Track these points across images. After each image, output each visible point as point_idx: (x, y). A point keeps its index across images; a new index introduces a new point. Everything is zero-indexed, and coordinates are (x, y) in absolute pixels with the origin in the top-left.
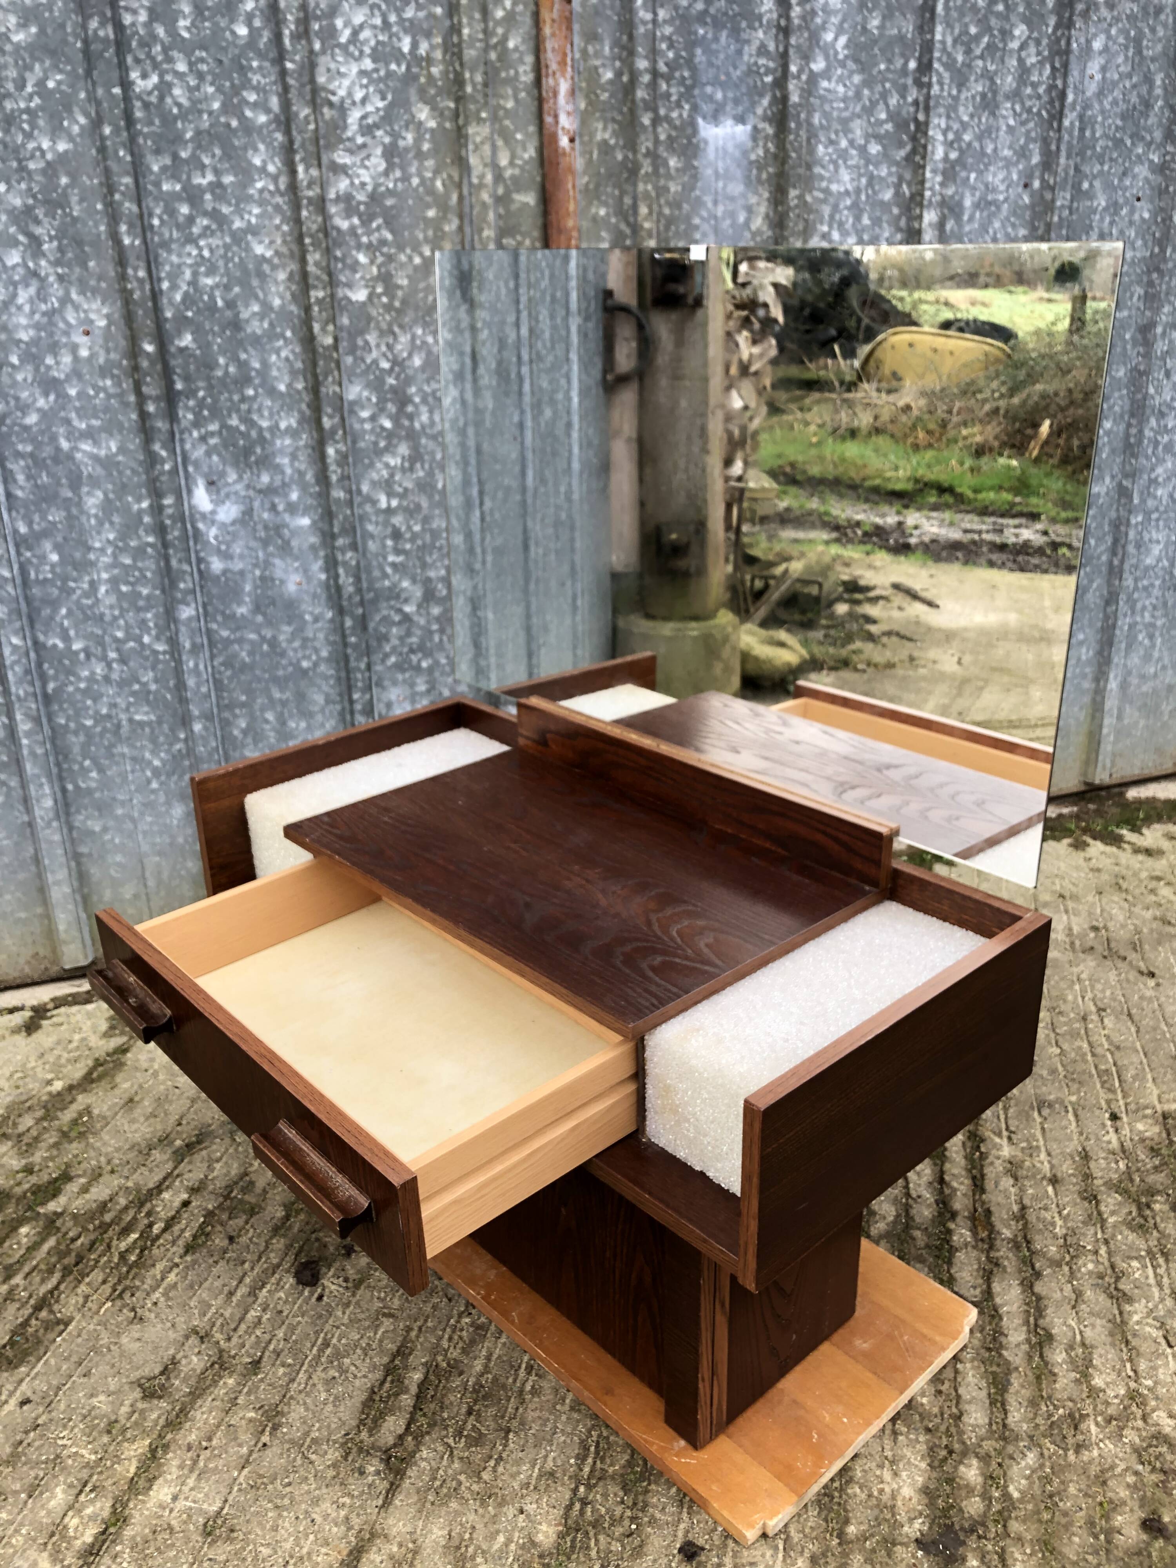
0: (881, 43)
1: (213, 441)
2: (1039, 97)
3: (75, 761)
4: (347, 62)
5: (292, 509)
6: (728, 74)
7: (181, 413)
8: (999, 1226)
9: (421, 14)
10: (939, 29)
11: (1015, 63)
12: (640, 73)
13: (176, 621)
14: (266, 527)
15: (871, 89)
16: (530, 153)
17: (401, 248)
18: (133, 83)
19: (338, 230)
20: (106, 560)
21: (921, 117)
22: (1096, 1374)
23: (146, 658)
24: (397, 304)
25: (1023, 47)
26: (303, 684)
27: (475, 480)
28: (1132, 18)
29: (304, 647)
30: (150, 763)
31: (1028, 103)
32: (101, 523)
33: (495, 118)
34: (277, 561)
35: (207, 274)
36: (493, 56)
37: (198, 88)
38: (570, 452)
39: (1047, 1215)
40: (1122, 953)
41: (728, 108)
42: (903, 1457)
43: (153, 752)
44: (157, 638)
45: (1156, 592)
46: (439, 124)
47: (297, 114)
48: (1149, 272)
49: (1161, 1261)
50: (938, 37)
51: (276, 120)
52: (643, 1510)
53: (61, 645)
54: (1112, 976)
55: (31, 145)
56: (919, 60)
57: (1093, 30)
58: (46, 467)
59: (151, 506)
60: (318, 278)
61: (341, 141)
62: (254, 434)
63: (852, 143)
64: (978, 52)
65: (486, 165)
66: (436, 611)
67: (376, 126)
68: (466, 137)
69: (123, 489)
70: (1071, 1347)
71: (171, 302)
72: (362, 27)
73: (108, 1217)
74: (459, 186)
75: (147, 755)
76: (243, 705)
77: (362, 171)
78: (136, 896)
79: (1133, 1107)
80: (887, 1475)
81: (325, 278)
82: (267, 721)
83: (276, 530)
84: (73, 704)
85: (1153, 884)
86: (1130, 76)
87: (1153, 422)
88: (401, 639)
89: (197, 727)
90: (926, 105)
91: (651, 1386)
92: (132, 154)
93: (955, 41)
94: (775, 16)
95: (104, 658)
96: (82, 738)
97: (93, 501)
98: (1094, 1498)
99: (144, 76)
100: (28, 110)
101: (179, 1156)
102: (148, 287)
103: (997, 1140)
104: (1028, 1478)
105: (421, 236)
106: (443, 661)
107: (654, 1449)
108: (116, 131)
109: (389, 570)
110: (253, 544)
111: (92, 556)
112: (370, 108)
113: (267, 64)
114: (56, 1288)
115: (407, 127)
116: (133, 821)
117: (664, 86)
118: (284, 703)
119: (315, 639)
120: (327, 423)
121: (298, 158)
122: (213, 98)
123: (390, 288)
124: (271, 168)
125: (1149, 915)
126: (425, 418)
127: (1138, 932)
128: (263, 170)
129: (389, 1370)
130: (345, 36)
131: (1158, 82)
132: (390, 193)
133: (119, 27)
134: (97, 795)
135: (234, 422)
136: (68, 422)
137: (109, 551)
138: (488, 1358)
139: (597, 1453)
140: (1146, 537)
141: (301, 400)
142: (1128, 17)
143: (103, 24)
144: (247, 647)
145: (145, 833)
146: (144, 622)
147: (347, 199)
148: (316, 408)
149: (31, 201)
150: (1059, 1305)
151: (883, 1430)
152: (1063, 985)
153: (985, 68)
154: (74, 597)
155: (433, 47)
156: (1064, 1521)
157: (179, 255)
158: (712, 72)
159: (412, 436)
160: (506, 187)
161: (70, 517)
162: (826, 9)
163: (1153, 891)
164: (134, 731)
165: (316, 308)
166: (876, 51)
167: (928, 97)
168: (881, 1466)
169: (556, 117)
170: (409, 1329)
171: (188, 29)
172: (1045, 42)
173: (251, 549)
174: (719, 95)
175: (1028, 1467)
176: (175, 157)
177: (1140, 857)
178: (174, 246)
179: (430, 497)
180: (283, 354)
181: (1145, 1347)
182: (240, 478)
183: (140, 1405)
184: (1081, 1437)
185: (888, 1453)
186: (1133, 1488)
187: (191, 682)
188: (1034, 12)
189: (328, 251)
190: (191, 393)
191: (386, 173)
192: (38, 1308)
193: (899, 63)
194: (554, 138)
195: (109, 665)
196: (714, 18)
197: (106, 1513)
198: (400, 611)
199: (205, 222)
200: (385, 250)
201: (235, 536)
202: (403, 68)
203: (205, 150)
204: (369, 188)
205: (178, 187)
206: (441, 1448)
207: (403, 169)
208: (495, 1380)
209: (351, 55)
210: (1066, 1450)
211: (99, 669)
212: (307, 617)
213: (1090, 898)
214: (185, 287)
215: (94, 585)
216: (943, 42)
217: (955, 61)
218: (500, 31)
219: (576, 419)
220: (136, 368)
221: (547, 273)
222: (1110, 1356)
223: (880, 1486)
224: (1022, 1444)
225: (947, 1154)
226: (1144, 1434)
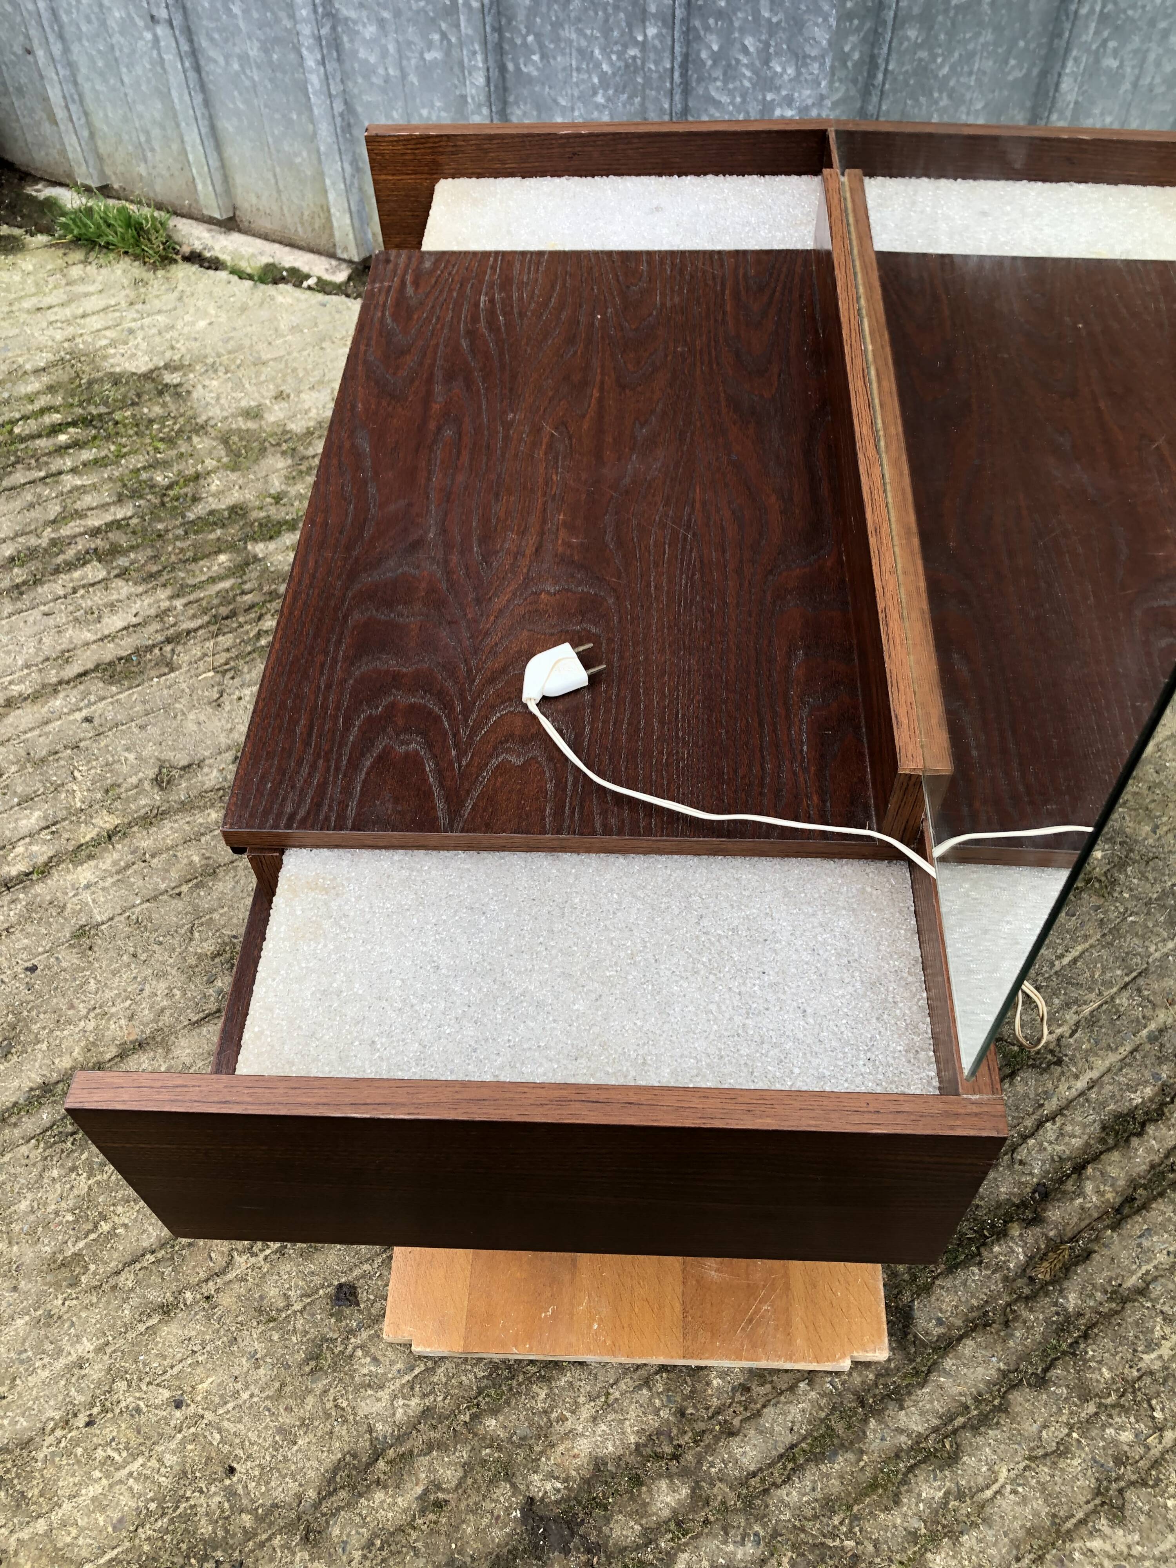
3: (518, 32)
42: (624, 1411)
70: (960, 1495)
76: (720, 14)
80: (586, 1412)
82: (745, 50)
114: (196, 630)
151: (639, 1368)
168: (592, 1398)
183: (147, 785)
185: (615, 1395)
192: (168, 641)
197: (42, 859)
222: (993, 1551)
223: (568, 1415)
224: (757, 1528)
225: (1135, 1142)
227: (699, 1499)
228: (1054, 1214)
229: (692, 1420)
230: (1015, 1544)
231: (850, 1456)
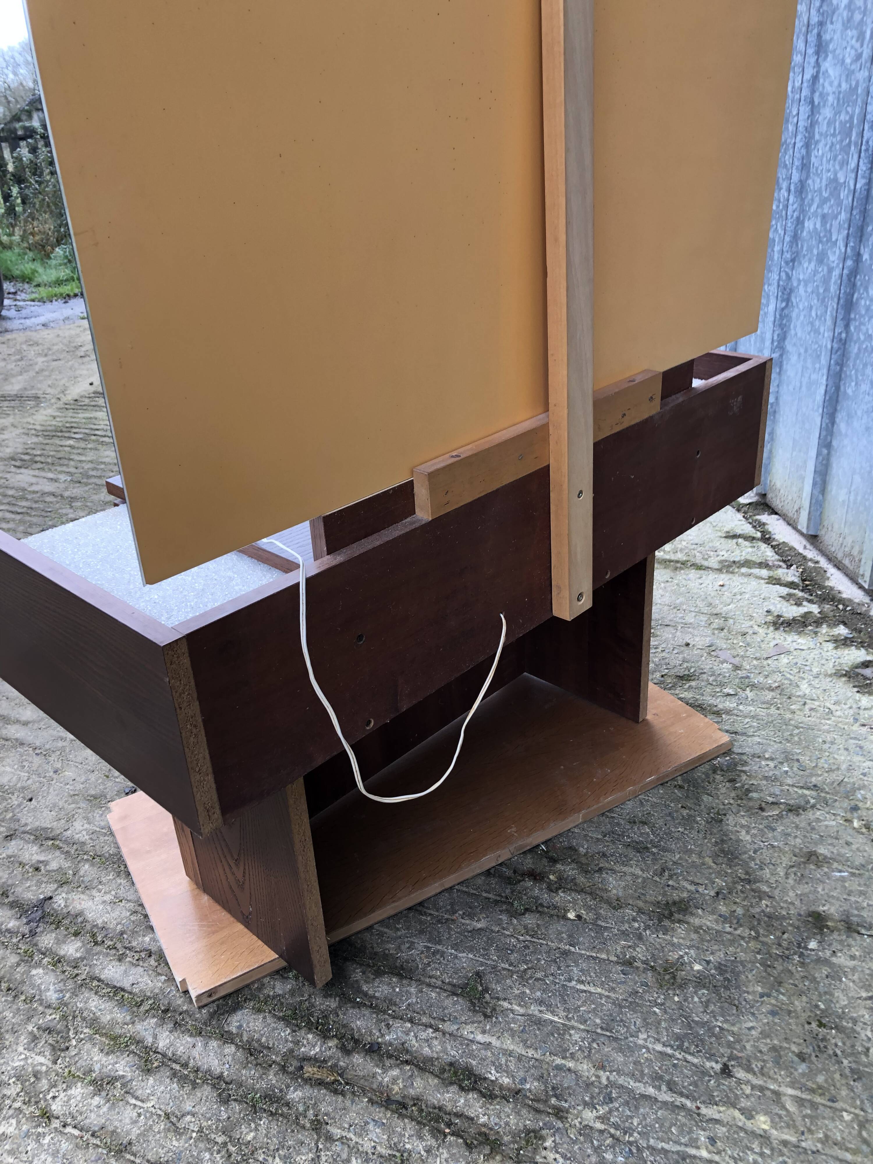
224: (68, 995)
226: (7, 1102)
227: (76, 963)
229: (121, 940)
231: (128, 1018)
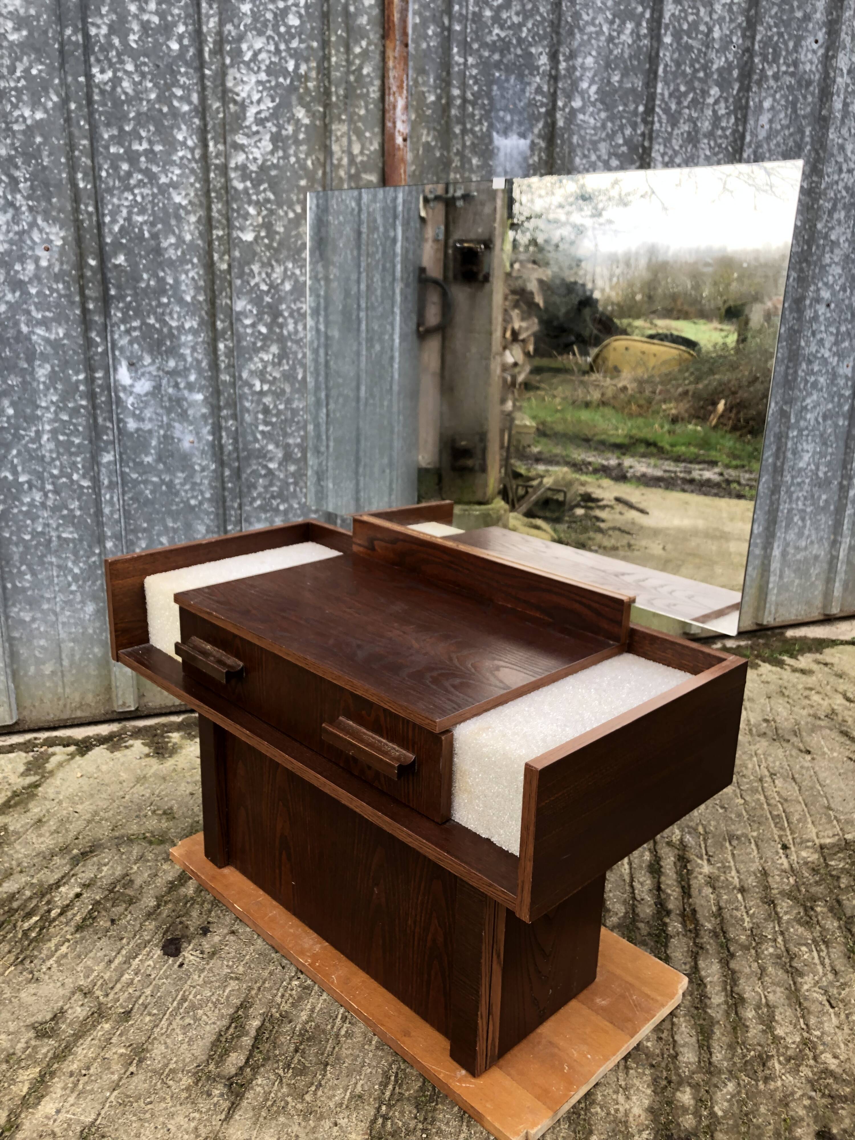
0: (620, 93)
1: (136, 334)
2: (726, 137)
3: (15, 566)
4: (248, 74)
5: (190, 387)
6: (515, 104)
7: (113, 312)
8: (702, 921)
9: (303, 46)
10: (660, 86)
11: (710, 113)
12: (455, 98)
13: (99, 464)
14: (170, 399)
15: (613, 123)
16: (375, 146)
17: (280, 206)
18: (94, 76)
19: (236, 189)
20: (49, 416)
21: (646, 144)
22: (778, 1027)
23: (74, 491)
24: (275, 245)
25: (717, 102)
26: (190, 517)
27: (323, 386)
28: (790, 87)
29: (192, 489)
30: (71, 570)
31: (719, 141)
32: (47, 388)
33: (351, 121)
34: (177, 425)
35: (139, 214)
36: (352, 78)
37: (140, 83)
38: (392, 377)
39: (738, 914)
40: (787, 737)
41: (514, 127)
42: (633, 1085)
43: (74, 563)
44: (84, 476)
45: (806, 487)
46: (312, 122)
47: (210, 106)
48: (800, 263)
49: (823, 947)
50: (659, 90)
51: (196, 109)
52: (432, 1123)
53: (10, 477)
54: (780, 752)
55: (16, 113)
56: (646, 106)
57: (764, 94)
58: (10, 345)
59: (86, 378)
60: (219, 221)
61: (242, 128)
62: (165, 330)
63: (599, 157)
64: (686, 104)
65: (343, 152)
66: (292, 468)
67: (267, 119)
68: (331, 131)
69: (65, 364)
70: (758, 1007)
71: (111, 231)
72: (260, 51)
73: (15, 905)
74: (324, 166)
75: (70, 564)
76: (145, 530)
77: (255, 150)
78: (53, 673)
79: (798, 840)
80: (621, 1098)
81: (224, 221)
83: (178, 401)
84: (16, 522)
85: (807, 693)
86: (788, 127)
87: (804, 366)
88: (266, 487)
89: (109, 544)
90: (650, 136)
91: (439, 1030)
92: (90, 124)
93: (671, 95)
94: (548, 68)
95: (42, 489)
96: (21, 549)
97: (42, 372)
98: (779, 1115)
99: (102, 71)
100: (16, 89)
101: (75, 861)
102: (94, 219)
103: (699, 861)
104: (728, 1101)
105: (295, 198)
106: (296, 506)
107: (441, 1077)
108: (79, 107)
109: (259, 436)
110: (160, 411)
111: (39, 413)
112: (263, 107)
113: (191, 71)
115: (289, 122)
116: (56, 614)
117: (470, 109)
118: (175, 530)
119: (201, 484)
120: (219, 325)
121: (209, 136)
122: (151, 90)
123: (271, 233)
124: (190, 143)
125: (805, 712)
126: (291, 327)
127: (797, 723)
128: (184, 144)
129: (234, 1019)
130: (247, 57)
131: (807, 133)
132: (274, 166)
133: (86, 35)
134: (29, 593)
135: (152, 321)
136: (28, 312)
137: (52, 409)
138: (312, 1010)
139: (396, 1081)
140: (800, 447)
141: (203, 309)
142: (788, 87)
143: (75, 33)
144: (150, 487)
145: (64, 624)
146: (75, 463)
147: (243, 168)
148: (213, 315)
149: (13, 153)
150: (748, 977)
151: (618, 1065)
152: (745, 757)
153: (690, 115)
154: (24, 442)
155: (310, 69)
156: (757, 1132)
157: (119, 199)
158: (504, 102)
159: (281, 340)
160: (357, 168)
161: (24, 383)
162: (583, 67)
163: (806, 697)
164: (61, 546)
165: (217, 243)
166: (617, 97)
167: (651, 131)
168: (616, 1092)
169: (394, 123)
170: (250, 989)
171: (136, 42)
172: (731, 100)
173: (157, 414)
174: (508, 118)
175: (728, 1093)
176: (121, 129)
177: (797, 675)
178: (115, 192)
179: (292, 385)
180: (191, 275)
181: (814, 1008)
182: (153, 362)
183: (33, 1043)
184: (768, 1072)
185: (623, 1083)
186: (809, 1109)
187: (107, 510)
188: (724, 79)
189: (227, 203)
190: (121, 297)
191: (272, 152)
193: (632, 107)
194: (393, 138)
195: (46, 495)
196: (506, 66)
197: (2, 1121)
198: (266, 467)
199: (140, 177)
200: (269, 206)
201: (146, 404)
202: (288, 81)
203: (143, 127)
204: (260, 162)
205: (122, 151)
206: (273, 1077)
207: (285, 151)
208: (317, 1026)
209: (252, 70)
210: (757, 1081)
211: (38, 497)
212: (197, 468)
213: (762, 701)
214: (121, 222)
215: (39, 434)
216: (662, 94)
217: (670, 108)
218: (357, 62)
219: (397, 354)
220: (82, 276)
221: (380, 249)
222: (788, 1014)
223: (616, 1107)
224: (723, 1076)
225: (663, 870)
226: (815, 1070)
227: (695, 1087)
228: (671, 906)
229: (659, 1064)
230: (790, 1005)
231: (717, 1026)
